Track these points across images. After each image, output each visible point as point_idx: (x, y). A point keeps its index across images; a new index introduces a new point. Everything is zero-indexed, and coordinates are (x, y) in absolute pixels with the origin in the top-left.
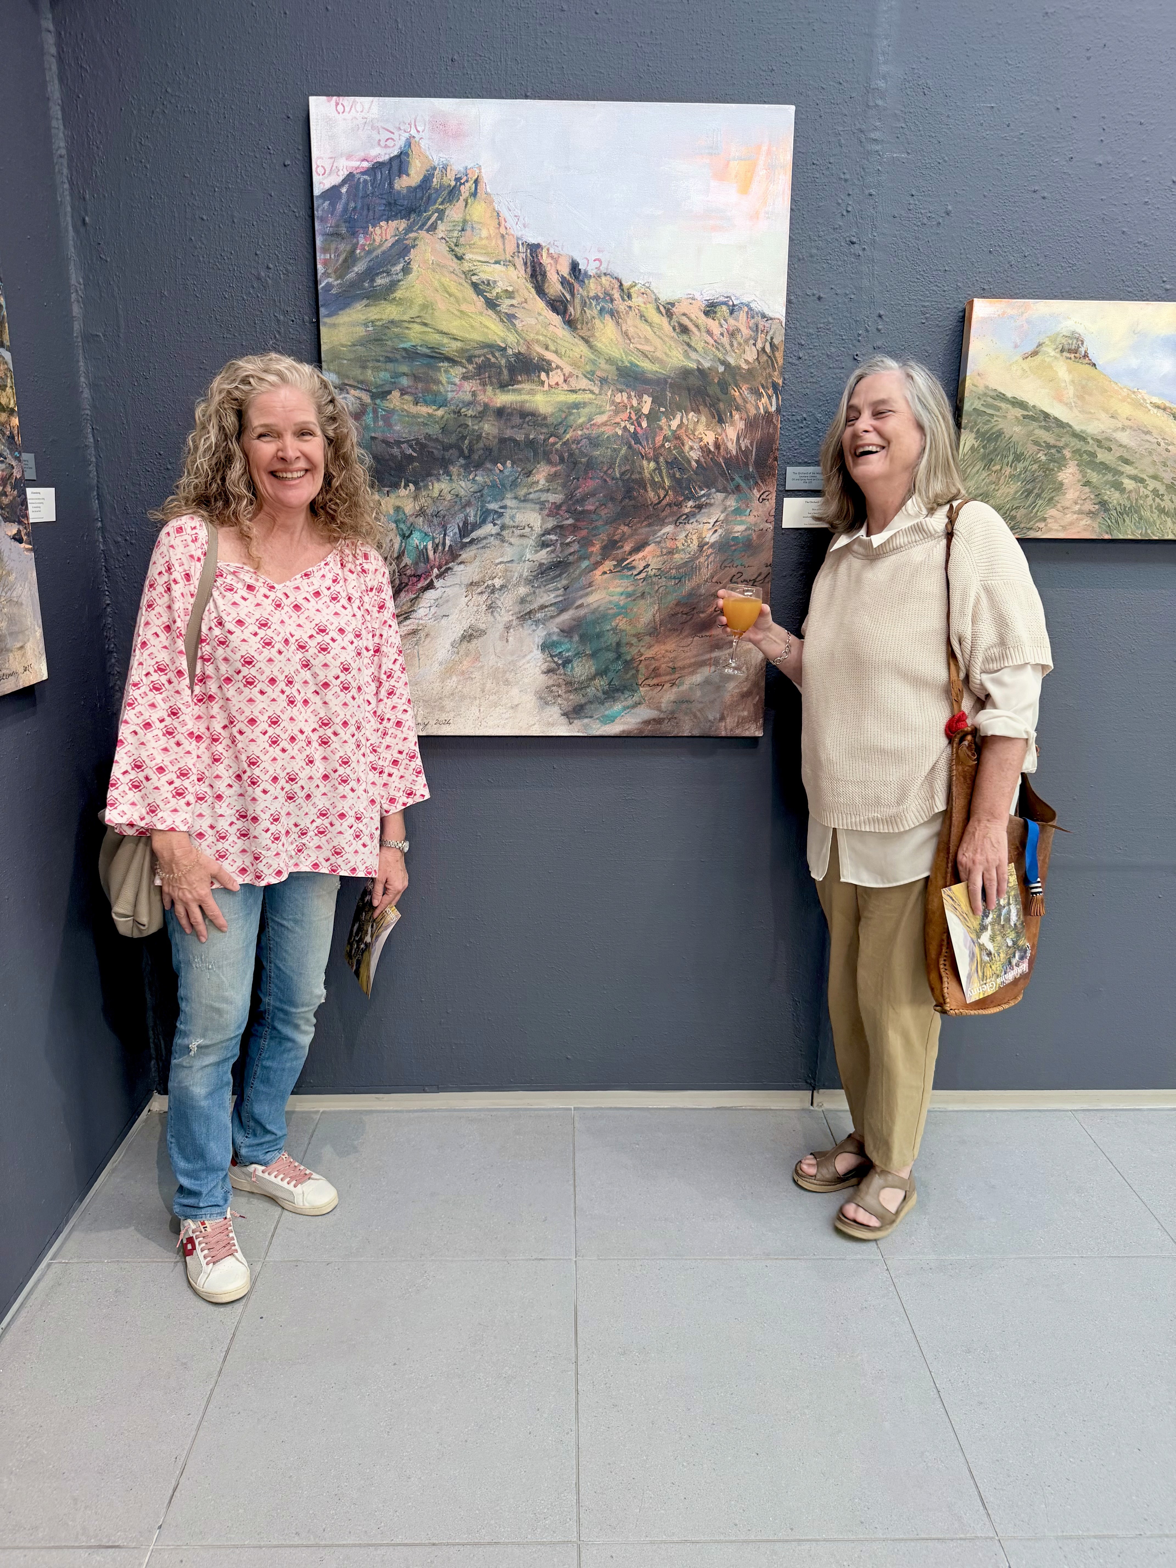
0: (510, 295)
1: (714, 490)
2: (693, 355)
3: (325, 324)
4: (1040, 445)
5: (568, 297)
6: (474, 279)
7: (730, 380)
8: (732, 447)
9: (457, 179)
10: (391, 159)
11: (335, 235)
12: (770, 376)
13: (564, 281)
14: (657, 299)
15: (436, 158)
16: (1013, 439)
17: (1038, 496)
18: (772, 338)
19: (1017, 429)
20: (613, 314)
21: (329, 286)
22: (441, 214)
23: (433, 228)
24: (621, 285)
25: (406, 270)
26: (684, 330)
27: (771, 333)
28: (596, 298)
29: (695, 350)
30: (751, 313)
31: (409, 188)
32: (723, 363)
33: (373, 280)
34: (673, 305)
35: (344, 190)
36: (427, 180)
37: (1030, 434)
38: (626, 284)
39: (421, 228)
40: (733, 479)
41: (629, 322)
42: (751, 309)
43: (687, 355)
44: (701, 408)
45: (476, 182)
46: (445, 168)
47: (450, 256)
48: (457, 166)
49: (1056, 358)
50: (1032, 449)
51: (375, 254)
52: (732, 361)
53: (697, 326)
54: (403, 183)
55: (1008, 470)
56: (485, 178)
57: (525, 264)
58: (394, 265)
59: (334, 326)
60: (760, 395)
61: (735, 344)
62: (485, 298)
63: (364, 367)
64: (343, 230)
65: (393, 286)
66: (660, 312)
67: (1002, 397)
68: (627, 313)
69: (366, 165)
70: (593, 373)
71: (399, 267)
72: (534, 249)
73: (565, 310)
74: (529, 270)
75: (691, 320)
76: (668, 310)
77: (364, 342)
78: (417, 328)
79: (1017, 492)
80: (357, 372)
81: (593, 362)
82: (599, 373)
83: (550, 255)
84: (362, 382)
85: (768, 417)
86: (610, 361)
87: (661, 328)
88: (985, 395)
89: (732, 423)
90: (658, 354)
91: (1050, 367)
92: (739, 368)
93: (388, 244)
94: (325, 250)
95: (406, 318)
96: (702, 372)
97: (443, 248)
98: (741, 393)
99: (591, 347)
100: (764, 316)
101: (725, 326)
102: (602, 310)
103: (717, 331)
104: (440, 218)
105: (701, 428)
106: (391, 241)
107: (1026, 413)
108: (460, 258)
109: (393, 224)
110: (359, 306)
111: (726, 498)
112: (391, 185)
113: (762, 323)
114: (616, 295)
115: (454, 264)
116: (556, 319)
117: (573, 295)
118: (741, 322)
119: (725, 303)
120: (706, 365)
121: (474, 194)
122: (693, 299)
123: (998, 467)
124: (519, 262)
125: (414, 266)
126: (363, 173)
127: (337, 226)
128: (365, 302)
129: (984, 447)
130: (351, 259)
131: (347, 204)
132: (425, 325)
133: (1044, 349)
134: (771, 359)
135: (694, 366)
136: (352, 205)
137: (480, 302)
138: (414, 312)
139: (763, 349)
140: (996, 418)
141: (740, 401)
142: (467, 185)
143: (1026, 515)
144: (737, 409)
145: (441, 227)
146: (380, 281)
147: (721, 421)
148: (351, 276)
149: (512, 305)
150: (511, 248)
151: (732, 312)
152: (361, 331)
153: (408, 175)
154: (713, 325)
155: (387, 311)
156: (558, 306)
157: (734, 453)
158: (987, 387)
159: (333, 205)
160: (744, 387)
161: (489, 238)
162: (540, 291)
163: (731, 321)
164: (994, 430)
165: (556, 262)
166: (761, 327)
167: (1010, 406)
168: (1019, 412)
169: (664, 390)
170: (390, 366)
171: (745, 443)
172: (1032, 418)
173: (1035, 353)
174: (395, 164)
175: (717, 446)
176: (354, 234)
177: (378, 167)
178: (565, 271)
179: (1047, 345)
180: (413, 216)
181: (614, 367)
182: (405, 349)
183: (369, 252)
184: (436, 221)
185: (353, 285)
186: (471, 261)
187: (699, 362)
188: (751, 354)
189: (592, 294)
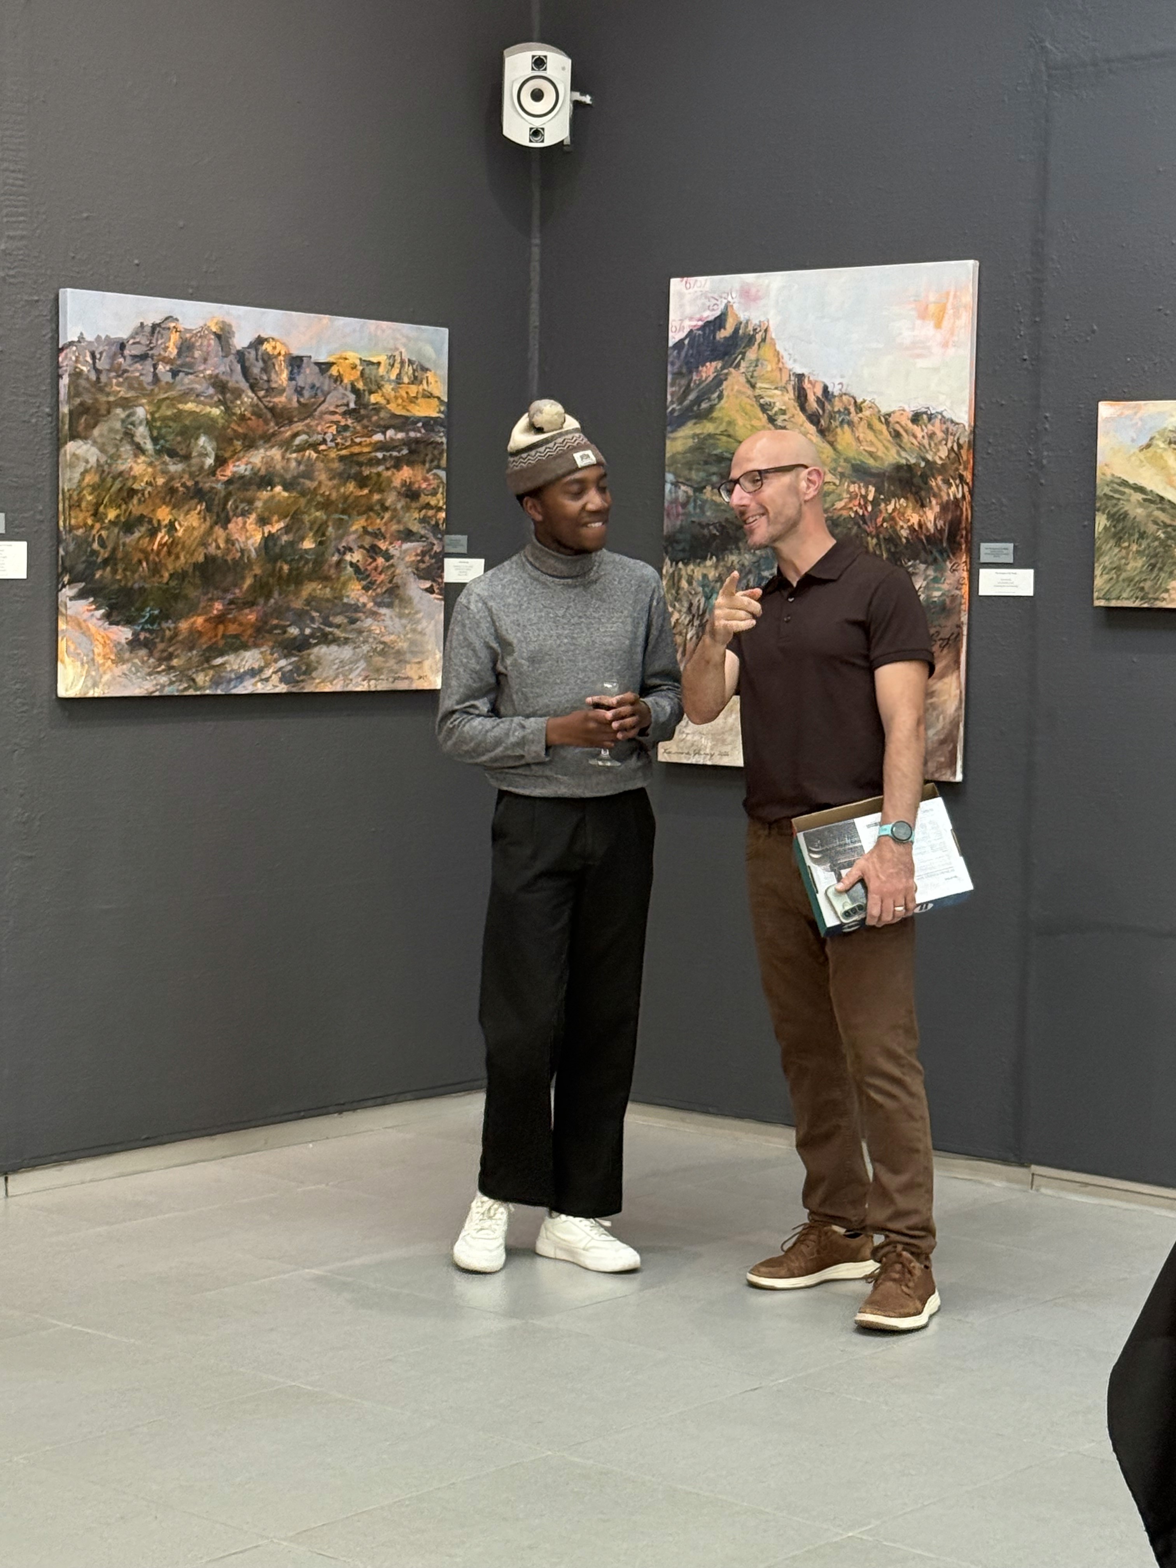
0: (783, 412)
1: (918, 562)
2: (903, 454)
3: (669, 438)
4: (1157, 524)
5: (821, 412)
6: (762, 401)
7: (929, 473)
8: (931, 526)
9: (755, 330)
10: (716, 319)
11: (679, 374)
12: (957, 469)
13: (818, 401)
14: (879, 411)
15: (743, 316)
16: (1137, 520)
17: (1161, 569)
18: (958, 439)
19: (1139, 511)
20: (850, 424)
21: (673, 410)
22: (744, 354)
23: (738, 366)
24: (855, 402)
25: (720, 397)
26: (897, 435)
27: (957, 435)
28: (839, 412)
29: (905, 450)
30: (944, 420)
31: (725, 338)
32: (924, 459)
33: (699, 405)
34: (889, 415)
35: (686, 342)
36: (736, 330)
37: (1149, 515)
38: (859, 401)
39: (731, 366)
40: (931, 553)
41: (860, 429)
42: (943, 417)
43: (898, 453)
44: (909, 495)
45: (766, 331)
46: (747, 323)
47: (748, 386)
48: (755, 321)
49: (1165, 449)
50: (1152, 528)
51: (701, 387)
52: (929, 457)
53: (906, 431)
54: (722, 334)
55: (1134, 547)
56: (772, 328)
57: (794, 388)
58: (713, 393)
59: (674, 439)
60: (950, 485)
61: (933, 445)
62: (768, 414)
63: (690, 469)
64: (684, 370)
65: (712, 408)
66: (881, 421)
67: (1125, 483)
68: (859, 423)
69: (700, 323)
70: (835, 469)
71: (716, 395)
72: (800, 377)
73: (819, 422)
74: (796, 393)
75: (902, 426)
76: (886, 419)
77: (692, 450)
78: (724, 438)
79: (1143, 566)
80: (686, 472)
81: (835, 460)
82: (840, 469)
83: (810, 382)
84: (688, 480)
85: (957, 503)
86: (846, 460)
87: (881, 432)
88: (1112, 482)
89: (931, 508)
90: (880, 454)
91: (1161, 457)
92: (935, 463)
93: (710, 379)
94: (673, 385)
95: (718, 432)
96: (909, 468)
97: (743, 379)
98: (936, 482)
99: (835, 449)
100: (952, 422)
101: (926, 431)
102: (842, 422)
103: (920, 434)
104: (743, 358)
105: (909, 512)
106: (712, 376)
107: (1145, 497)
108: (753, 386)
109: (714, 364)
110: (690, 424)
111: (927, 568)
112: (714, 338)
113: (952, 428)
114: (852, 409)
115: (749, 392)
116: (812, 429)
117: (824, 411)
118: (937, 427)
119: (926, 413)
120: (913, 461)
121: (764, 340)
122: (904, 410)
123: (1126, 544)
124: (790, 388)
125: (725, 393)
126: (698, 329)
127: (681, 367)
128: (694, 421)
129: (1115, 526)
130: (687, 391)
131: (688, 350)
132: (729, 436)
133: (1155, 442)
134: (958, 455)
135: (904, 462)
136: (691, 352)
137: (764, 418)
138: (722, 428)
139: (952, 448)
140: (1122, 502)
141: (936, 489)
142: (760, 333)
143: (1153, 586)
144: (935, 496)
145: (743, 364)
146: (704, 405)
147: (923, 506)
148: (686, 403)
149: (785, 420)
150: (785, 378)
151: (930, 419)
152: (690, 443)
153: (725, 329)
154: (916, 429)
155: (709, 428)
156: (814, 419)
157: (932, 531)
158: (1113, 475)
159: (679, 353)
160: (939, 478)
161: (772, 371)
162: (803, 409)
163: (930, 426)
164: (1122, 511)
165: (814, 387)
166: (950, 430)
167: (1132, 491)
168: (1140, 496)
169: (883, 482)
170: (707, 467)
171: (940, 523)
172: (1151, 502)
173: (1148, 446)
174: (718, 321)
175: (920, 525)
176: (690, 372)
177: (708, 324)
178: (819, 393)
179: (1158, 439)
180: (726, 358)
181: (849, 465)
182: (716, 455)
183: (699, 385)
184: (739, 362)
185: (690, 408)
186: (761, 388)
187: (907, 460)
188: (944, 453)
189: (836, 409)
